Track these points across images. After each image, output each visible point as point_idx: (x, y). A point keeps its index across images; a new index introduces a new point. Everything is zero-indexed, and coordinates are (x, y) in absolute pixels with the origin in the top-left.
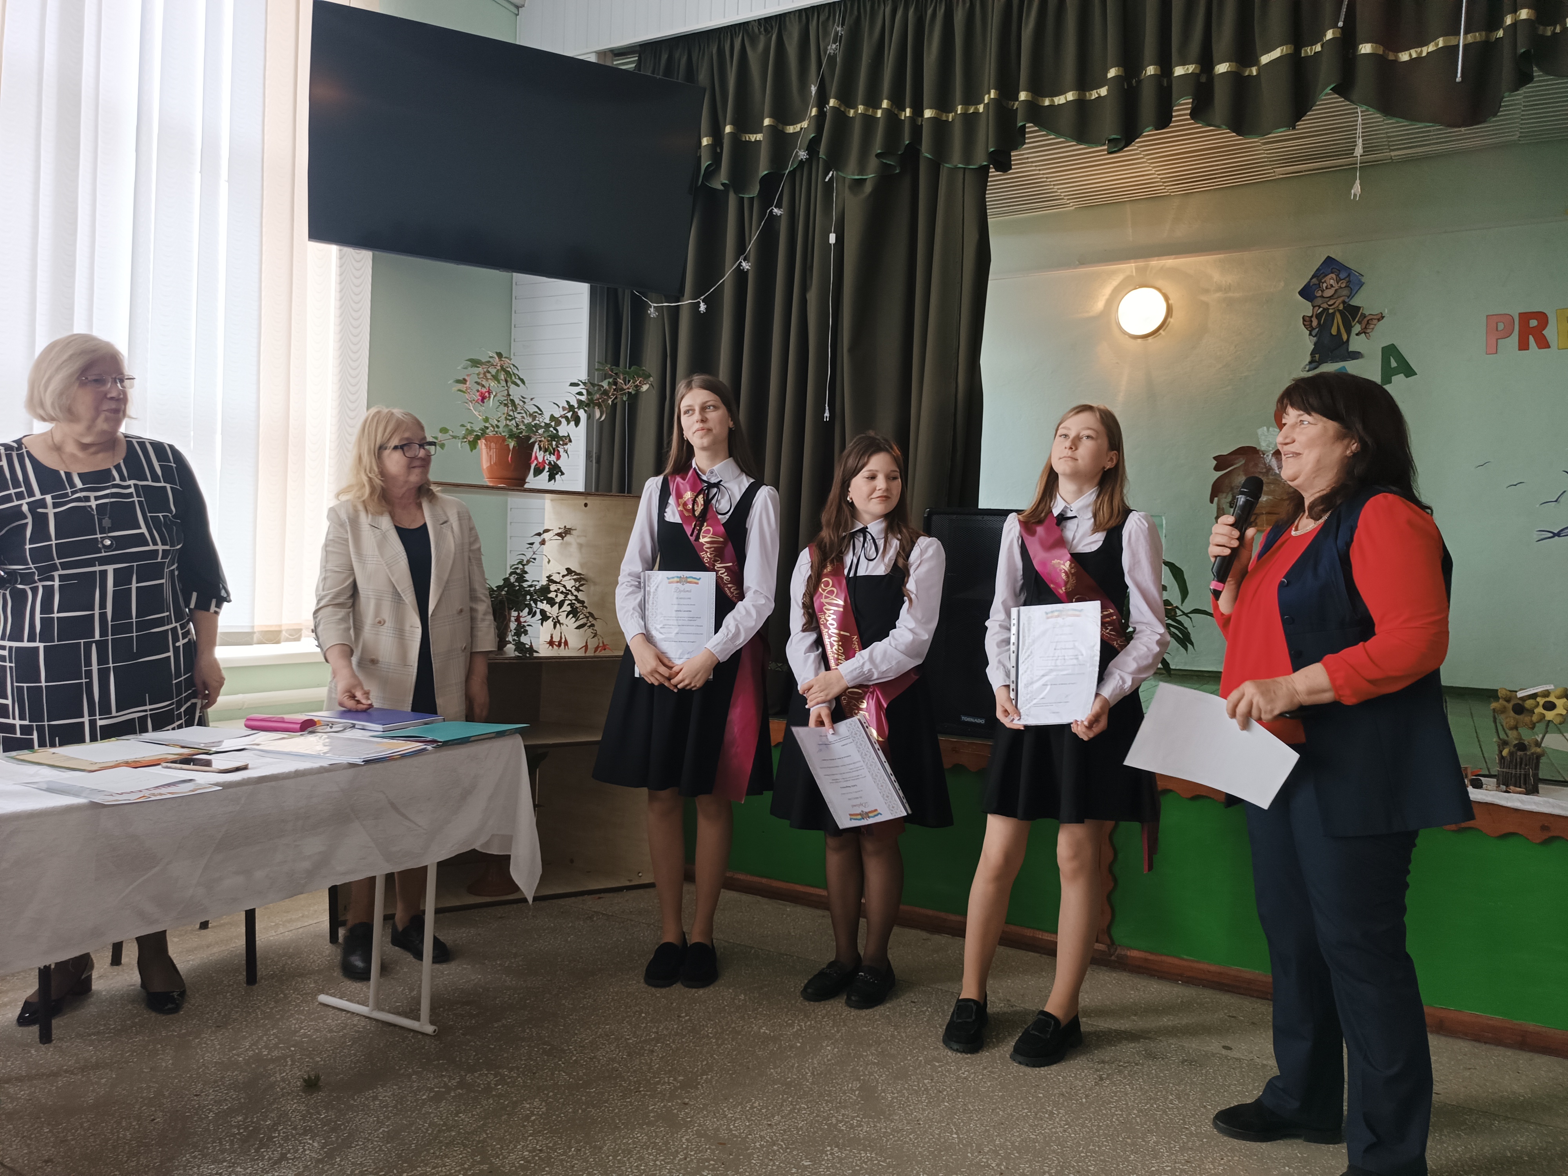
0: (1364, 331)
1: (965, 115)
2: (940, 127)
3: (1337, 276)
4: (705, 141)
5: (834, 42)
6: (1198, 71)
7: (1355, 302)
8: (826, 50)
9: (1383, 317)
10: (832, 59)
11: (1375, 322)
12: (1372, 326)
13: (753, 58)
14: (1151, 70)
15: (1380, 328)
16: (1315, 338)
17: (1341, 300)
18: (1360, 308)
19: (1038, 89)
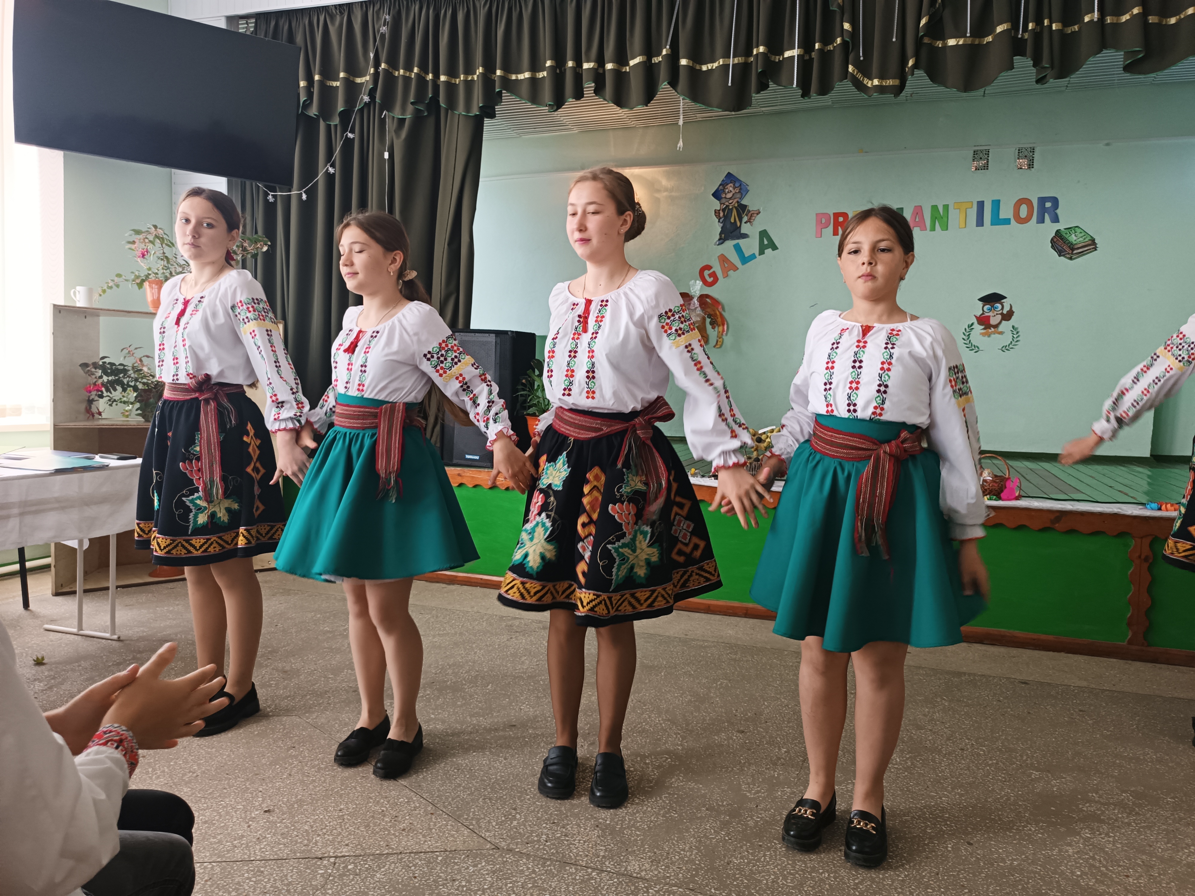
0: (749, 221)
1: (466, 81)
2: (451, 87)
3: (734, 185)
4: (302, 84)
5: (384, 25)
6: (596, 67)
8: (379, 31)
9: (759, 213)
10: (383, 36)
11: (755, 215)
12: (753, 218)
13: (332, 30)
14: (570, 64)
15: (758, 219)
17: (736, 200)
18: (747, 206)
19: (508, 68)
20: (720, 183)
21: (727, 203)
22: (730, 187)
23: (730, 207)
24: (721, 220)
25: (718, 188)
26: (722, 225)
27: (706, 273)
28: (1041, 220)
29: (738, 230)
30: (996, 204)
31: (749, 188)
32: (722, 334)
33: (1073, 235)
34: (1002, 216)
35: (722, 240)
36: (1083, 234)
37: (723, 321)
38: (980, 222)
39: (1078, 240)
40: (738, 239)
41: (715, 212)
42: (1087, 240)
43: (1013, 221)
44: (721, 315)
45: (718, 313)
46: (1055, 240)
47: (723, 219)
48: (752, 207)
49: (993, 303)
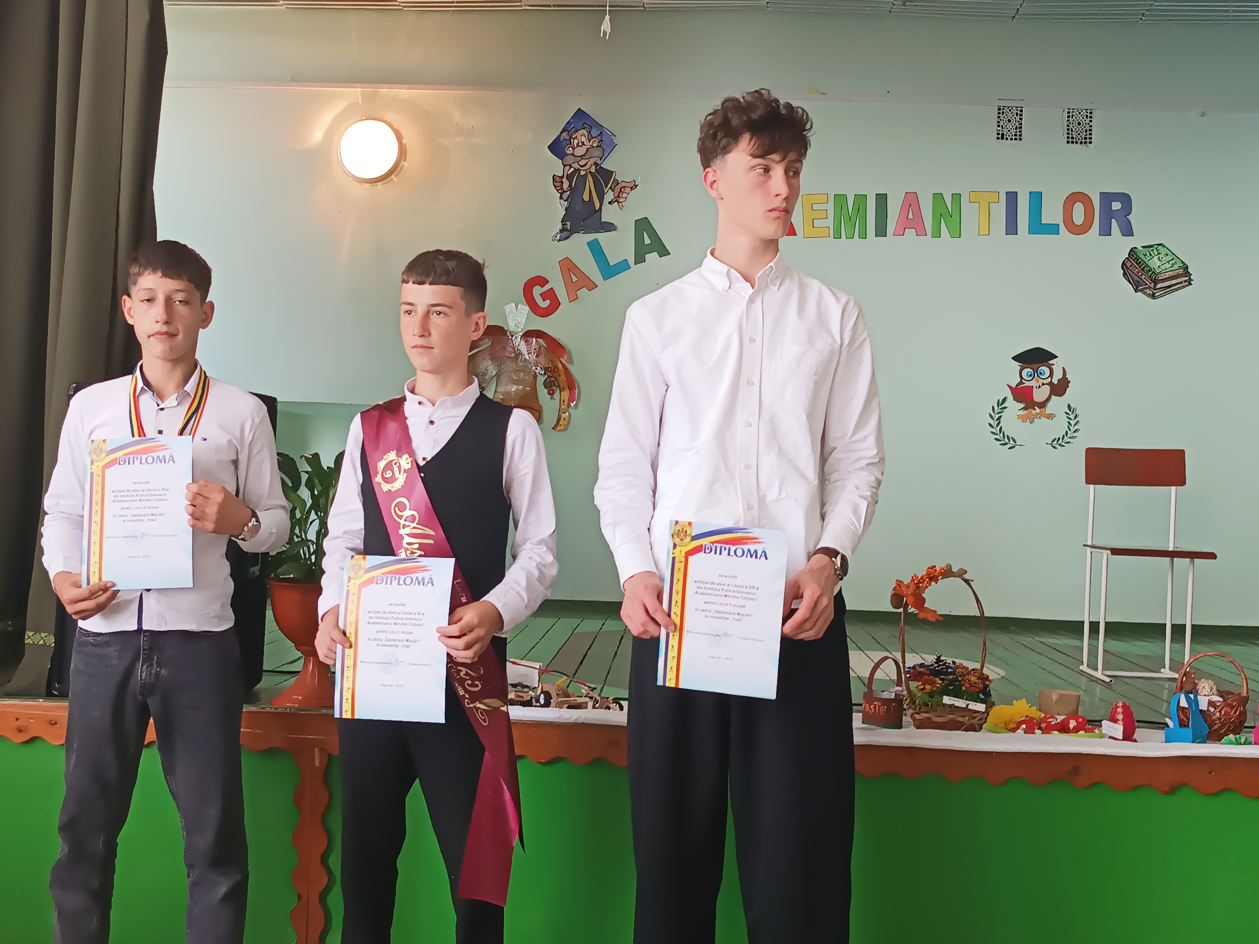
0: (616, 200)
3: (589, 132)
7: (606, 165)
9: (636, 186)
11: (628, 190)
12: (625, 195)
15: (633, 198)
16: (566, 202)
17: (592, 161)
18: (613, 172)
20: (562, 127)
21: (576, 166)
22: (581, 136)
23: (582, 173)
24: (565, 196)
25: (559, 136)
26: (566, 204)
27: (537, 291)
28: (1106, 231)
29: (597, 215)
30: (1036, 198)
31: (616, 141)
32: (568, 406)
33: (1156, 257)
34: (1046, 219)
35: (566, 233)
36: (1170, 257)
37: (571, 383)
38: (1012, 228)
39: (1163, 267)
40: (597, 232)
41: (554, 180)
42: (1176, 267)
43: (1062, 228)
44: (566, 369)
45: (560, 366)
46: (1129, 264)
47: (569, 192)
48: (622, 175)
49: (1035, 366)
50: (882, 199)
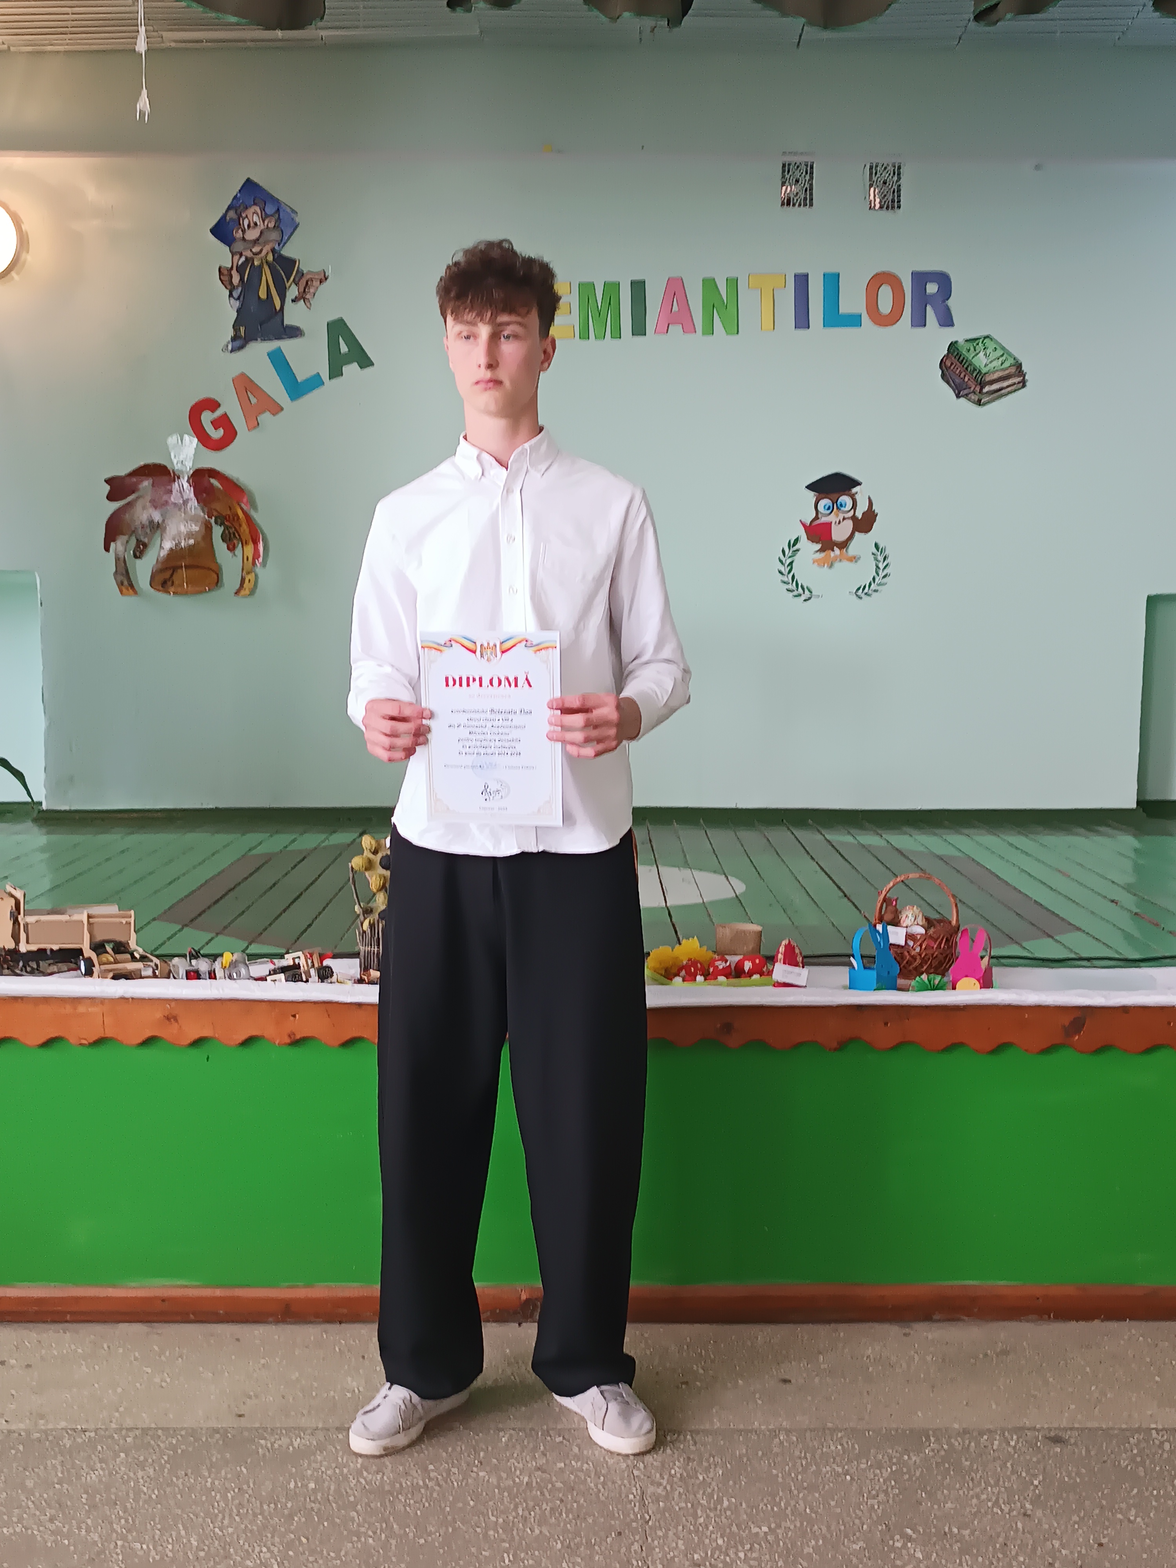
0: (302, 297)
3: (263, 209)
9: (326, 279)
11: (316, 283)
12: (312, 290)
15: (322, 293)
16: (238, 302)
17: (268, 247)
18: (295, 261)
20: (229, 203)
21: (249, 254)
22: (253, 215)
23: (256, 263)
24: (236, 294)
25: (224, 216)
26: (237, 304)
27: (207, 418)
28: (920, 321)
29: (278, 318)
30: (832, 281)
31: (297, 220)
32: (254, 564)
33: (982, 354)
34: (845, 307)
35: (240, 341)
36: (999, 352)
37: (255, 535)
38: (802, 320)
39: (991, 366)
40: (279, 338)
41: (220, 273)
42: (1007, 364)
43: (865, 318)
46: (948, 363)
47: (240, 289)
48: (308, 264)
49: (835, 496)
50: (638, 288)
